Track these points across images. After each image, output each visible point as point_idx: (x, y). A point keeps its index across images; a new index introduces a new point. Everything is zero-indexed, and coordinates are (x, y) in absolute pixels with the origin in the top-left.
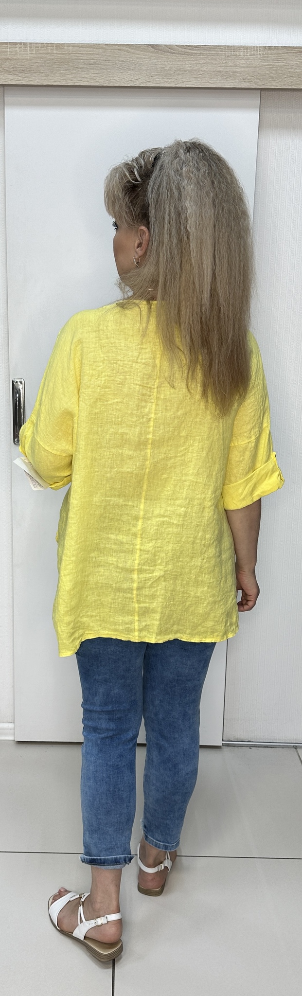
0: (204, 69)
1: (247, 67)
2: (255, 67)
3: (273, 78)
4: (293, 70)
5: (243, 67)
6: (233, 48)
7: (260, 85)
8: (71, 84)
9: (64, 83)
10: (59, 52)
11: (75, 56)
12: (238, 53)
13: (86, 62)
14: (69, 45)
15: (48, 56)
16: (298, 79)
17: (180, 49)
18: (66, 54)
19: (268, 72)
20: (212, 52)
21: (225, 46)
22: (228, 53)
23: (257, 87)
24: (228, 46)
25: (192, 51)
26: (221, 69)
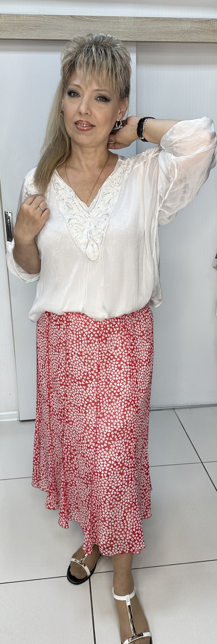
0: (102, 30)
1: (125, 29)
2: (130, 29)
3: (140, 35)
4: (150, 31)
5: (123, 29)
6: (117, 18)
7: (133, 39)
8: (27, 38)
9: (21, 38)
10: (18, 20)
11: (27, 22)
12: (120, 21)
13: (33, 25)
14: (23, 15)
15: (11, 22)
16: (153, 36)
17: (87, 18)
18: (22, 20)
19: (137, 32)
20: (105, 20)
21: (112, 17)
22: (115, 21)
23: (132, 40)
24: (114, 17)
25: (95, 20)
26: (111, 30)
